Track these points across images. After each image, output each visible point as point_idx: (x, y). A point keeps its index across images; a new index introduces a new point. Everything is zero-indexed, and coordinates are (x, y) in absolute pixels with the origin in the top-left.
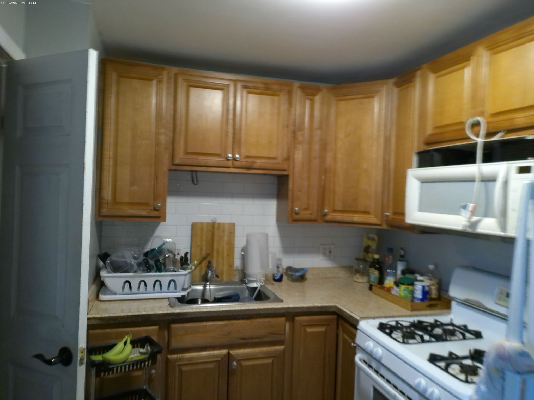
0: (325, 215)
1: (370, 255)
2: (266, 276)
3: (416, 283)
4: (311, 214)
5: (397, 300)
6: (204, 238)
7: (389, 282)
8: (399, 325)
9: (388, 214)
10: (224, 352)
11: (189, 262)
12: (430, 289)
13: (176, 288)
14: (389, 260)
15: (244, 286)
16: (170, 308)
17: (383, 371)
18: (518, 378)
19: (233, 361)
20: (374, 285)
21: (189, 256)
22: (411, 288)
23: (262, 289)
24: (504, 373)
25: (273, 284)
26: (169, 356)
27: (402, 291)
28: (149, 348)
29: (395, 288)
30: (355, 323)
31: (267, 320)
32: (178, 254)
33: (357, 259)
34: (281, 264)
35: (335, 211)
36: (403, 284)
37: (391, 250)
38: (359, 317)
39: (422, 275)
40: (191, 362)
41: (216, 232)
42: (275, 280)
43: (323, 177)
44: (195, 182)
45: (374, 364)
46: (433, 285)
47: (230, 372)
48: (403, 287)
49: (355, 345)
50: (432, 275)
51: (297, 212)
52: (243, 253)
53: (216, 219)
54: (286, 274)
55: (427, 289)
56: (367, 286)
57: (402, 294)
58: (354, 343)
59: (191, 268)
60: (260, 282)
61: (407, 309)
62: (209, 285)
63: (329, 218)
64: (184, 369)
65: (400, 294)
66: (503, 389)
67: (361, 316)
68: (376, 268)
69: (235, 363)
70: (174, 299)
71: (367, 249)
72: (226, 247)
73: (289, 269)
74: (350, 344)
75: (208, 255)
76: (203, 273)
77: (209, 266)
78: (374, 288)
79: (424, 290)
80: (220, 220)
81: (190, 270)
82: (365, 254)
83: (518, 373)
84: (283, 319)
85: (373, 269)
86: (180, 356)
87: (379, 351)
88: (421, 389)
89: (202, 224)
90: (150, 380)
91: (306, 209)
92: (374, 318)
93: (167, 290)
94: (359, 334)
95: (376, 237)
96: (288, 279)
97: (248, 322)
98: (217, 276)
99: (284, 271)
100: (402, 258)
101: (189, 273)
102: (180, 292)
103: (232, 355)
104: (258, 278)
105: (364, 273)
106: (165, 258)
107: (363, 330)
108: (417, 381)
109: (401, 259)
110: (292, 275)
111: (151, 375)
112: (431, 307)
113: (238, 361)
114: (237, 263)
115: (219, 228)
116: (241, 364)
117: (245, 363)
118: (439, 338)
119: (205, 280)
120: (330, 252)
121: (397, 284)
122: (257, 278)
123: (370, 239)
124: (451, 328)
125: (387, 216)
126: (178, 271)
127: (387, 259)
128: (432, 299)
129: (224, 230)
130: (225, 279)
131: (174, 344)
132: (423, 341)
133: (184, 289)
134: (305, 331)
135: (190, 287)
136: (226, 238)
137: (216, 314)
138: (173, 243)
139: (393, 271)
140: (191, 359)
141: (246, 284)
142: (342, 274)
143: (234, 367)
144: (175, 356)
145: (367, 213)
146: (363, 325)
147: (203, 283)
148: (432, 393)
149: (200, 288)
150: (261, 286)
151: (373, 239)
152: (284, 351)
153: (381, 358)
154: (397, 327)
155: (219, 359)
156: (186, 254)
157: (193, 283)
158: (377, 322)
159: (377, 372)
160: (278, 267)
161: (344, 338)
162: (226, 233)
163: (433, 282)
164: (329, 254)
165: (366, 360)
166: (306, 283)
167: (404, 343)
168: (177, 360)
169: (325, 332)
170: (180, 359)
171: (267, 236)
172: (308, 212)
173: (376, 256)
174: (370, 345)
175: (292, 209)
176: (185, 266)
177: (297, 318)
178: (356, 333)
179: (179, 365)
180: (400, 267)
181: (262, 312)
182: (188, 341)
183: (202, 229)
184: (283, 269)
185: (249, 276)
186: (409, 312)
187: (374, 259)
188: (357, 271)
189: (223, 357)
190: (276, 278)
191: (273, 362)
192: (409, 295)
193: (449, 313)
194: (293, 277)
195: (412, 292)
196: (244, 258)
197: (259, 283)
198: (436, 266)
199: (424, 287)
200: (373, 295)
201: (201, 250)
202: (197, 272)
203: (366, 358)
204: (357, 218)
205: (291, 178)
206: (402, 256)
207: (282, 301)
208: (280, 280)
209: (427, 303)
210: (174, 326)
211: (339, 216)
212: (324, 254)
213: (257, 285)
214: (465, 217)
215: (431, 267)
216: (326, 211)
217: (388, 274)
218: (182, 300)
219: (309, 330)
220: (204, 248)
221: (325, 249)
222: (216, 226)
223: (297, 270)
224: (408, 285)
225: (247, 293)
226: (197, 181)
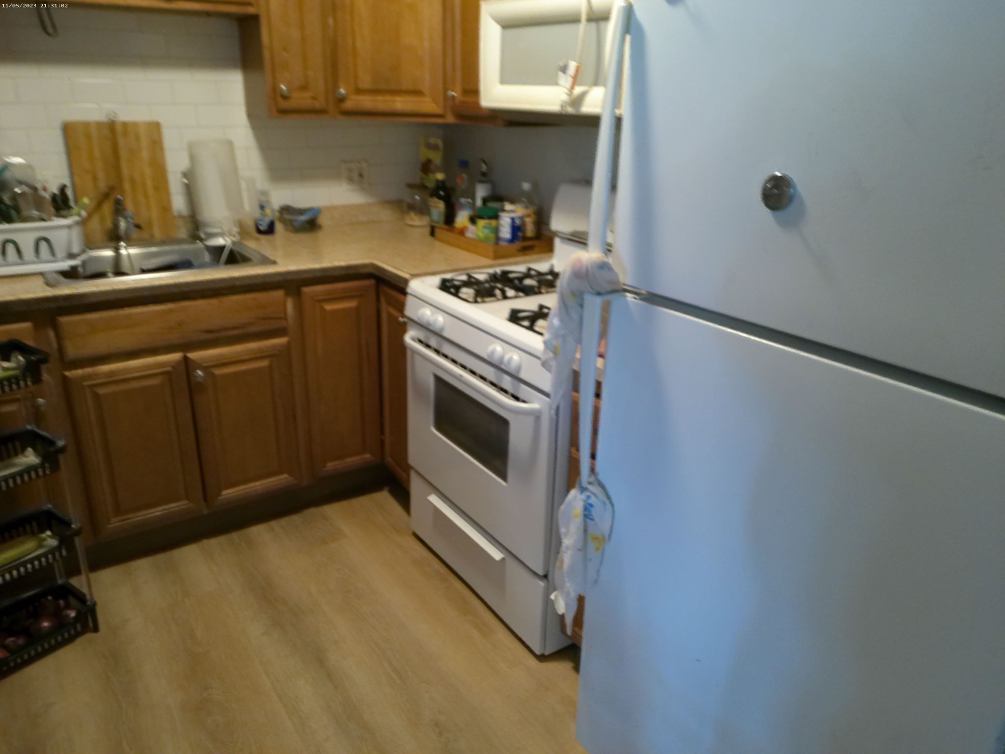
0: (342, 100)
1: (431, 176)
2: (241, 225)
3: (502, 214)
4: (314, 98)
5: (473, 247)
6: (97, 153)
7: (462, 218)
8: (473, 280)
9: (453, 93)
10: (176, 356)
11: (72, 203)
12: (524, 224)
13: (53, 253)
14: (462, 181)
15: (199, 245)
16: (48, 288)
17: (447, 349)
18: (598, 301)
19: (195, 370)
20: (438, 228)
21: (69, 192)
22: (493, 222)
23: (237, 249)
24: (583, 299)
25: (257, 239)
26: (67, 373)
27: (480, 230)
28: (21, 358)
29: (471, 227)
30: (402, 285)
31: (249, 296)
32: (45, 189)
33: (410, 186)
34: (268, 202)
35: (359, 91)
36: (482, 218)
37: (464, 164)
38: (409, 274)
39: (512, 202)
40: (113, 379)
41: (121, 142)
42: (259, 231)
43: (331, 21)
44: (50, 30)
45: (433, 342)
46: (528, 216)
47: (193, 389)
48: (481, 223)
49: (405, 320)
50: (528, 199)
51: (286, 93)
52: (186, 181)
53: (116, 113)
54: (282, 220)
55: (518, 222)
56: (427, 230)
57: (481, 235)
58: (404, 316)
59: (79, 215)
60: (230, 235)
61: (487, 257)
62: (126, 248)
63: (349, 105)
64: (102, 391)
65: (477, 235)
66: (581, 319)
67: (413, 272)
68: (440, 197)
69: (200, 373)
70: (54, 274)
71: (426, 167)
72: (148, 171)
73: (286, 210)
74: (397, 318)
75: (112, 189)
76: (109, 224)
77: (119, 209)
78: (438, 232)
79: (515, 224)
80: (126, 114)
81: (77, 218)
82: (423, 175)
83: (599, 294)
84: (279, 294)
85: (436, 200)
86: (89, 370)
87: (440, 320)
88: (495, 360)
89: (86, 125)
90: (38, 415)
91: (304, 88)
92: (433, 274)
93: (33, 258)
94: (410, 301)
95: (440, 143)
96: (286, 229)
97: (214, 302)
98: (138, 226)
99: (277, 214)
100: (485, 177)
101: (77, 223)
102: (62, 260)
103: (193, 361)
104: (225, 228)
105: (423, 210)
106: (15, 196)
107: (416, 295)
108: (490, 348)
109: (483, 179)
110: (291, 221)
111: (36, 407)
112: (526, 250)
113: (205, 369)
114: (179, 203)
115: (125, 133)
116: (213, 374)
117: (218, 372)
118: (528, 291)
119: (114, 238)
120: (361, 175)
121: (473, 220)
122: (221, 228)
123: (430, 146)
124: (550, 277)
125: (453, 97)
126: (50, 220)
127: (459, 181)
128: (525, 239)
129: (137, 138)
130: (157, 233)
131: (72, 351)
132: (505, 297)
133: (71, 256)
134: (323, 309)
135: (84, 251)
136: (145, 154)
137: (147, 293)
138: (28, 167)
139: (470, 200)
140: (112, 373)
141: (201, 240)
142: (386, 215)
143: (199, 380)
144: (79, 372)
145: (417, 93)
146: (415, 286)
147: (113, 244)
148: (510, 359)
149: (108, 253)
150: (234, 243)
151: (435, 148)
152: (288, 346)
153: (442, 329)
154: (470, 283)
155: (169, 369)
156: (63, 189)
157: (89, 244)
158: (436, 280)
159: (437, 352)
160: (262, 207)
161: (389, 314)
162: (145, 143)
163: (530, 211)
164: (358, 178)
165: (422, 338)
166: (321, 235)
167: (476, 302)
168: (84, 378)
169: (357, 309)
170: (90, 377)
171: (230, 144)
172: (307, 94)
173: (440, 176)
174: (426, 314)
175: (275, 89)
176: (64, 212)
177: (307, 290)
178: (405, 299)
179: (90, 386)
180: (481, 192)
181: (238, 283)
182: (99, 344)
183: (88, 136)
184: (273, 211)
185: (206, 225)
186: (489, 262)
187: (438, 181)
188: (412, 207)
189: (175, 366)
190: (262, 228)
191: (270, 367)
192: (492, 236)
193: (551, 257)
194: (296, 224)
195: (496, 231)
196: (190, 191)
197: (228, 237)
198: (535, 185)
199: (513, 219)
200: (437, 244)
201: (95, 179)
202: (95, 224)
203: (421, 334)
204: (400, 103)
205: (264, 21)
206: (484, 174)
207: (274, 263)
208: (270, 230)
209: (518, 244)
210: (64, 320)
211: (367, 102)
212: (351, 180)
213: (225, 240)
214: (566, 88)
215: (526, 186)
216: (342, 91)
217: (462, 206)
218: (71, 274)
219: (328, 307)
220: (101, 175)
221: (350, 170)
222: (119, 128)
223: (301, 212)
224: (490, 218)
225: (207, 257)
226: (54, 27)
